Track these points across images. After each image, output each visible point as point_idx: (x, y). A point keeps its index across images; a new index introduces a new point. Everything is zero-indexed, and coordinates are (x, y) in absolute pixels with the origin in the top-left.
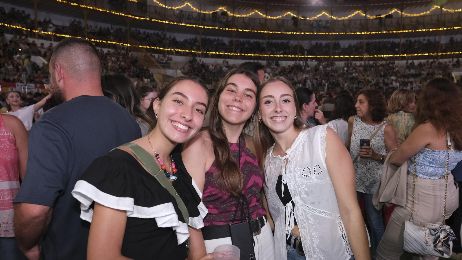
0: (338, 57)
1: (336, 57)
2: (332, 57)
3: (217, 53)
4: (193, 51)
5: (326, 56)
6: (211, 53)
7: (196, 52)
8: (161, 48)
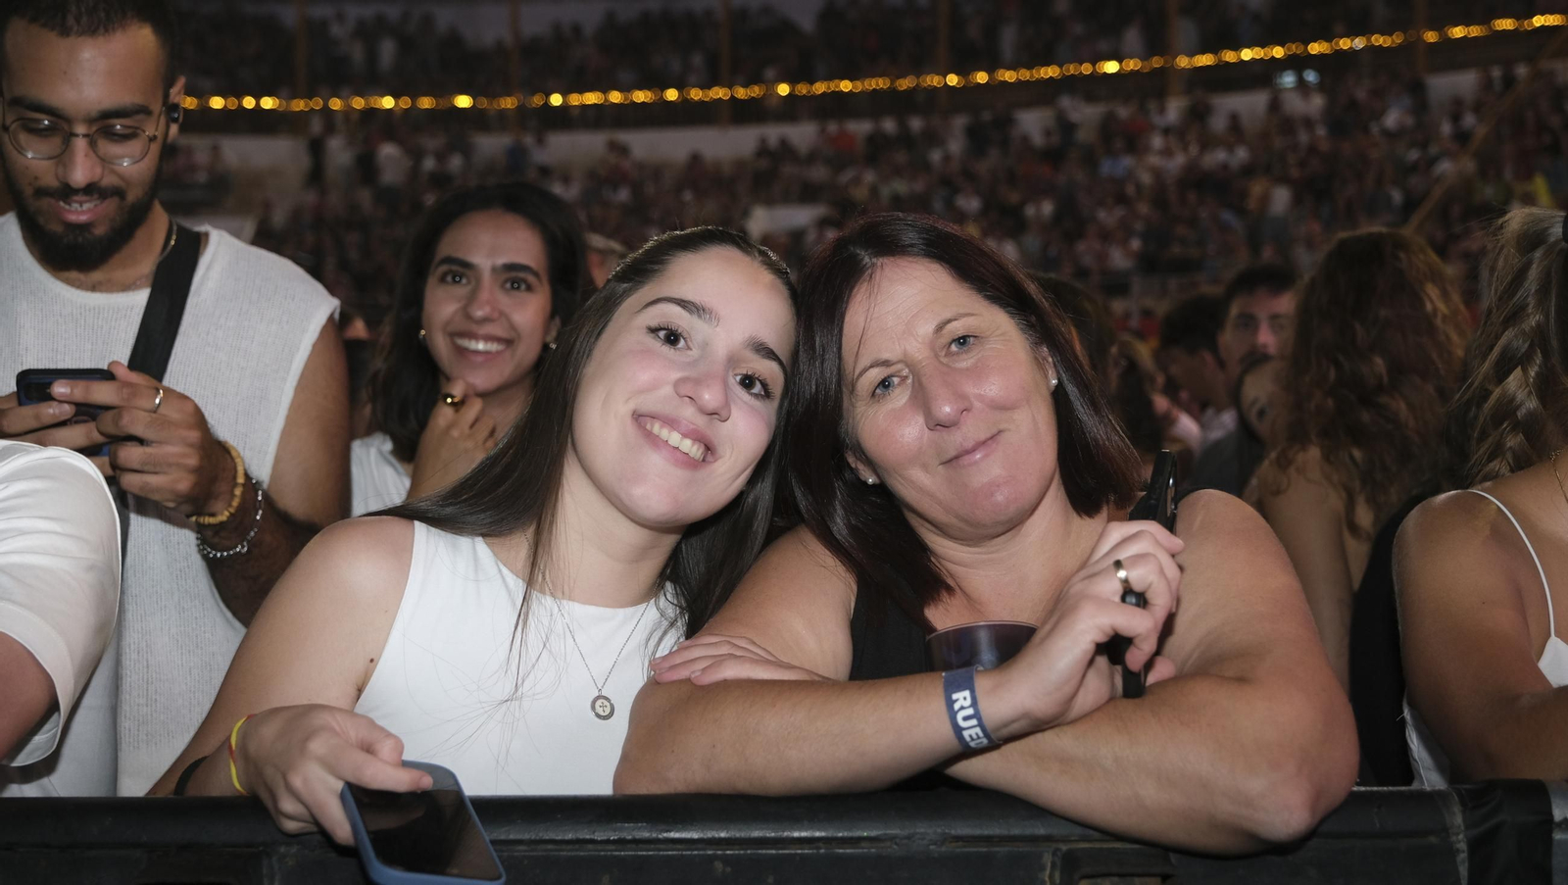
0: (1475, 31)
1: (1458, 32)
2: (1431, 37)
3: (615, 97)
4: (463, 101)
5: (1379, 40)
6: (575, 99)
7: (484, 103)
8: (268, 103)
